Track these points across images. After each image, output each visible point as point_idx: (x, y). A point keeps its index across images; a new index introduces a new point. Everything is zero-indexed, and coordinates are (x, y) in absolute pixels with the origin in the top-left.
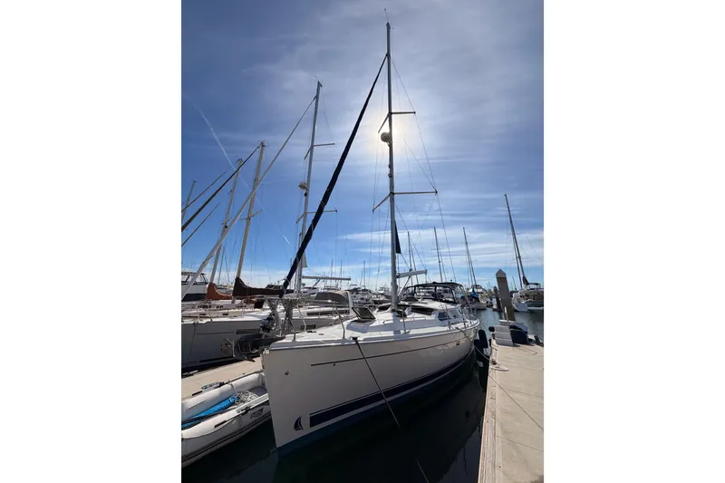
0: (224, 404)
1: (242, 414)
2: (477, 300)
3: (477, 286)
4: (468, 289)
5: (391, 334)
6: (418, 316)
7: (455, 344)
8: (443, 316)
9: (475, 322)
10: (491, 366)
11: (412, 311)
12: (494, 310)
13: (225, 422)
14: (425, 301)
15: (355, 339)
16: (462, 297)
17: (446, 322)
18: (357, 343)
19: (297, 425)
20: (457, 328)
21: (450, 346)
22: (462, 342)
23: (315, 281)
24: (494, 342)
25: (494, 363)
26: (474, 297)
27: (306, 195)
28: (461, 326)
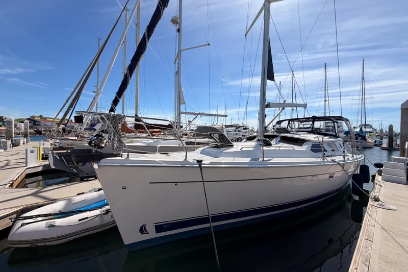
0: (101, 203)
1: (104, 214)
2: (364, 138)
3: (366, 126)
4: (355, 128)
5: (247, 160)
6: (285, 146)
7: (327, 176)
8: (317, 148)
9: (358, 156)
10: (371, 202)
11: (280, 141)
12: (383, 149)
13: (87, 218)
14: (299, 133)
15: (199, 162)
16: (347, 133)
17: (321, 154)
18: (200, 167)
19: (143, 230)
20: (333, 161)
21: (321, 177)
22: (338, 175)
23: (193, 116)
24: (379, 178)
25: (377, 200)
26: (361, 136)
27: (178, 30)
28: (339, 159)
